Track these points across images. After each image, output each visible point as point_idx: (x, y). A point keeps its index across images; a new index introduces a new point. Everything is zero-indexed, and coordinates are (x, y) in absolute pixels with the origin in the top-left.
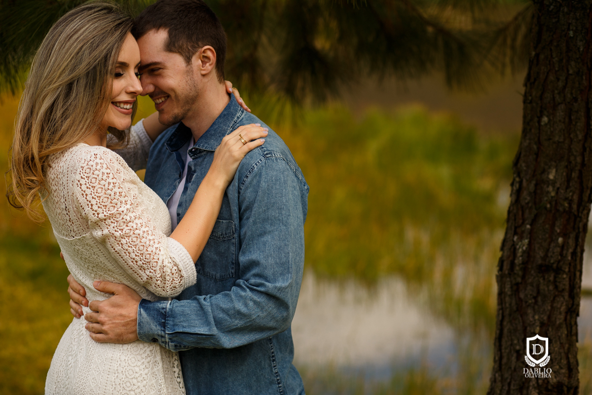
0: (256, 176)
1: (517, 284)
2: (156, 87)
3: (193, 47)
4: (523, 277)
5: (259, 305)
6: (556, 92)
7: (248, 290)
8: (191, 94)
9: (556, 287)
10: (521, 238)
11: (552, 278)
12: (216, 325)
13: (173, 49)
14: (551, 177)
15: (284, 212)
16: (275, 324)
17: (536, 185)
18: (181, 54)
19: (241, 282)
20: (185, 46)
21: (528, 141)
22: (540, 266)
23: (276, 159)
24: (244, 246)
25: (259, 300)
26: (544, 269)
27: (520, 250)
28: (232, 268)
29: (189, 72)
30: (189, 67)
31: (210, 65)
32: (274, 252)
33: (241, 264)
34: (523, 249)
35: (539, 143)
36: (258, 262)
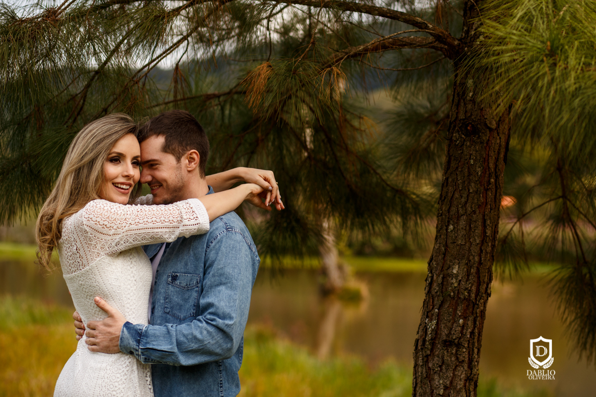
0: (218, 242)
1: (427, 356)
2: (153, 177)
3: (183, 150)
4: (432, 350)
5: (211, 334)
6: (460, 206)
7: (204, 322)
8: (178, 185)
9: (457, 359)
10: (431, 320)
11: (454, 352)
12: (177, 345)
13: (168, 150)
14: (455, 271)
15: (236, 271)
16: (220, 351)
17: (443, 278)
18: (173, 154)
19: (200, 317)
20: (177, 149)
21: (438, 245)
22: (445, 342)
23: (236, 233)
24: (204, 292)
25: (211, 330)
26: (448, 344)
27: (430, 329)
28: (194, 309)
29: (179, 168)
30: (179, 164)
31: (195, 164)
32: (226, 298)
33: (201, 305)
34: (432, 328)
35: (446, 246)
36: (213, 303)
